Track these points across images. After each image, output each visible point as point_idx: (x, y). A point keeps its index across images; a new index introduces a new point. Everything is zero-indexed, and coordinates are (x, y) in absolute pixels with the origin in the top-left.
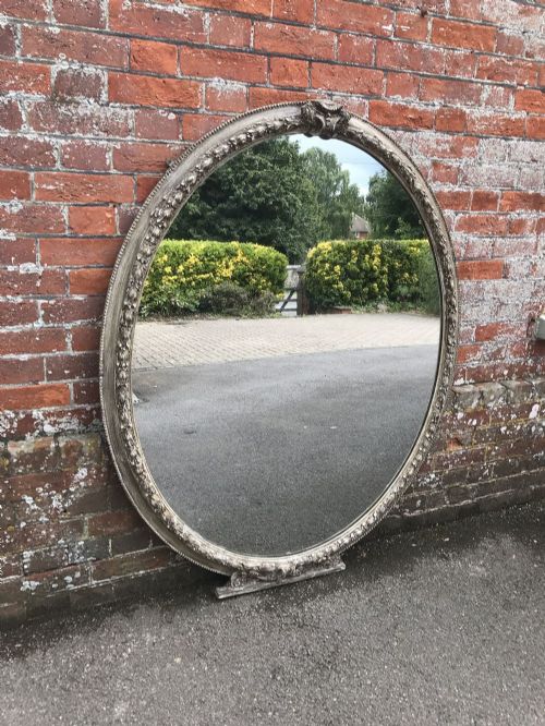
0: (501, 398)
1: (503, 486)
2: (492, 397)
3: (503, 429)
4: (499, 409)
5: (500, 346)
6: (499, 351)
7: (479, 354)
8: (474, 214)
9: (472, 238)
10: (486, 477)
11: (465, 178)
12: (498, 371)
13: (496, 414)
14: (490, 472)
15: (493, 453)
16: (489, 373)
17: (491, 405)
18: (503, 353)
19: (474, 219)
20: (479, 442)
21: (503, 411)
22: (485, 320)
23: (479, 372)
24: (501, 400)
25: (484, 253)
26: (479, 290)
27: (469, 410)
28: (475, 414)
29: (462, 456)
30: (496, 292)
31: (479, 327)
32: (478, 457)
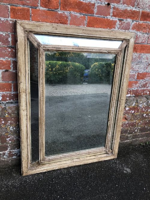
0: (145, 103)
1: (142, 136)
2: (141, 102)
3: (144, 115)
4: (143, 107)
5: (147, 82)
6: (146, 84)
7: (138, 85)
8: (141, 22)
9: (139, 34)
10: (136, 132)
11: (138, 4)
12: (145, 92)
13: (142, 109)
14: (137, 131)
15: (140, 124)
16: (141, 92)
17: (140, 105)
18: (148, 85)
19: (141, 25)
20: (135, 119)
21: (145, 108)
22: (141, 71)
23: (137, 92)
24: (145, 104)
25: (144, 41)
26: (140, 58)
27: (131, 107)
28: (134, 108)
29: (127, 124)
30: (147, 59)
31: (138, 74)
32: (133, 125)
